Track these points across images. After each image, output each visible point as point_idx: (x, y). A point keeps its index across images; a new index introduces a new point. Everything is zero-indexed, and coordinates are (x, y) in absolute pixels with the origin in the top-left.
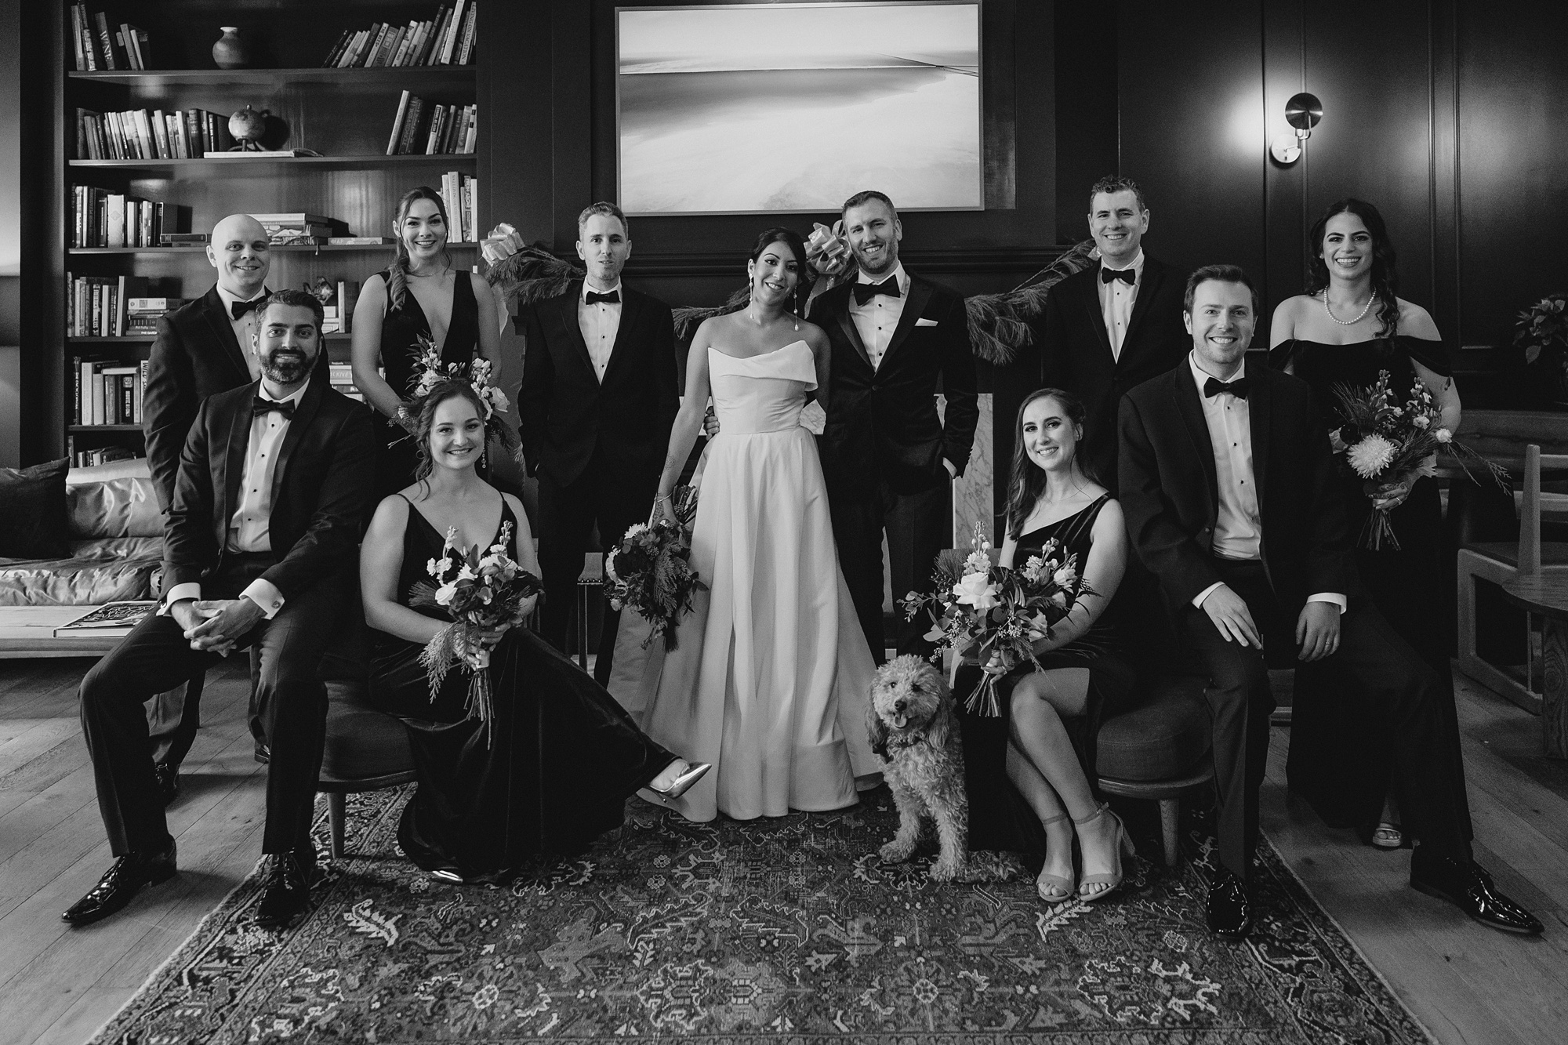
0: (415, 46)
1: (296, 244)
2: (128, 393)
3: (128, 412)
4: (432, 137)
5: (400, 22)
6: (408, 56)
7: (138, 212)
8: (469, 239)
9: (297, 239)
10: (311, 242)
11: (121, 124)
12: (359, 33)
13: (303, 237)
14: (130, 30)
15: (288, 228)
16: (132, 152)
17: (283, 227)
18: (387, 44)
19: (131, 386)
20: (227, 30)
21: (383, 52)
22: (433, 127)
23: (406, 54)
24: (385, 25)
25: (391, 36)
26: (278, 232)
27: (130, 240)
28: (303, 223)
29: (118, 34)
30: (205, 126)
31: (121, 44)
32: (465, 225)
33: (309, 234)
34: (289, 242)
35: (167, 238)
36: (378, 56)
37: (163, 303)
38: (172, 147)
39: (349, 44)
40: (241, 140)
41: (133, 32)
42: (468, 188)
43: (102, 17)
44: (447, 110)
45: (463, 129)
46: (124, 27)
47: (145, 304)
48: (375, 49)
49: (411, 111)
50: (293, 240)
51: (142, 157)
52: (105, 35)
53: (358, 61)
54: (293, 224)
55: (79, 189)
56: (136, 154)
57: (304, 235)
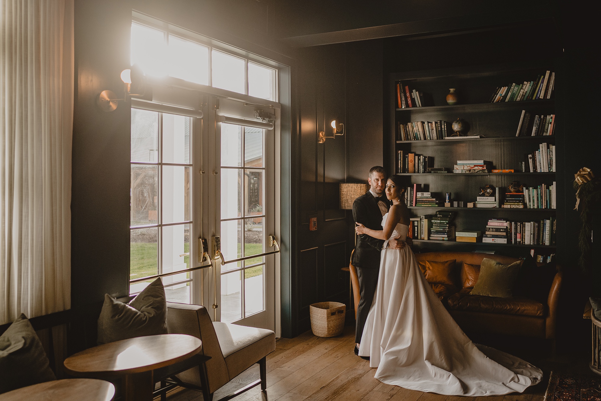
0: (526, 92)
1: (480, 172)
2: (416, 227)
3: (416, 235)
4: (534, 129)
5: (520, 83)
6: (523, 96)
7: (419, 160)
8: (552, 170)
9: (481, 170)
10: (486, 171)
11: (413, 128)
12: (503, 88)
13: (483, 170)
14: (416, 92)
15: (477, 166)
16: (417, 138)
17: (475, 166)
18: (515, 92)
19: (417, 225)
20: (452, 90)
21: (513, 95)
22: (535, 125)
23: (523, 95)
24: (514, 84)
25: (516, 88)
26: (473, 167)
27: (416, 170)
28: (483, 164)
29: (412, 93)
30: (443, 127)
31: (413, 97)
32: (550, 165)
33: (485, 169)
34: (478, 171)
35: (429, 170)
36: (511, 96)
37: (429, 194)
38: (431, 135)
39: (499, 92)
40: (457, 132)
41: (417, 92)
42: (551, 149)
43: (407, 88)
44: (540, 117)
45: (547, 125)
46: (414, 91)
47: (423, 194)
48: (510, 94)
49: (526, 118)
50: (479, 171)
51: (421, 140)
52: (408, 94)
53: (502, 99)
54: (479, 164)
55: (400, 151)
56: (418, 138)
57: (484, 169)
